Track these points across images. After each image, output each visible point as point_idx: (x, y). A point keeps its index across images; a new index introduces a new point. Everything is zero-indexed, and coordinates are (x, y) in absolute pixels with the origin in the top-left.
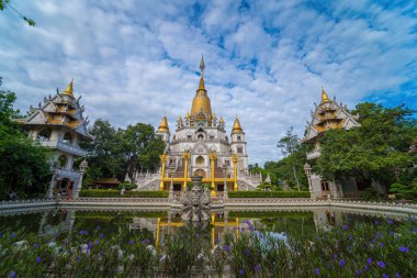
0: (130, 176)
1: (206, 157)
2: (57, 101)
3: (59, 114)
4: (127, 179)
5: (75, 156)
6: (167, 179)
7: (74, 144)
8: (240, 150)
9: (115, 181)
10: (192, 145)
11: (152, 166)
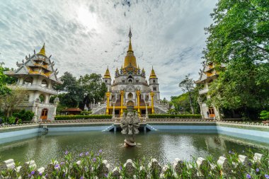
0: (88, 106)
1: (133, 93)
2: (34, 58)
3: (37, 67)
4: (86, 108)
5: (50, 94)
6: (110, 107)
7: (49, 87)
8: (155, 89)
9: (78, 109)
10: (125, 86)
11: (100, 97)
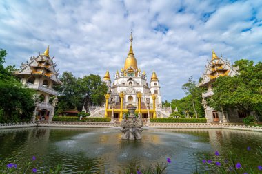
0: (86, 108)
1: (134, 97)
2: (38, 59)
3: (40, 68)
4: (84, 110)
5: (50, 95)
6: (109, 110)
7: (50, 87)
8: (156, 92)
9: (76, 111)
10: (125, 89)
11: (100, 101)
